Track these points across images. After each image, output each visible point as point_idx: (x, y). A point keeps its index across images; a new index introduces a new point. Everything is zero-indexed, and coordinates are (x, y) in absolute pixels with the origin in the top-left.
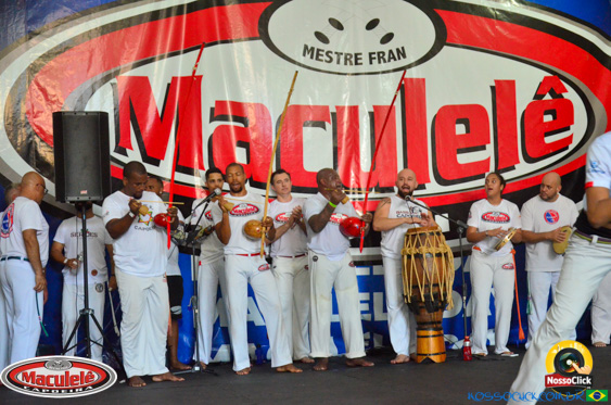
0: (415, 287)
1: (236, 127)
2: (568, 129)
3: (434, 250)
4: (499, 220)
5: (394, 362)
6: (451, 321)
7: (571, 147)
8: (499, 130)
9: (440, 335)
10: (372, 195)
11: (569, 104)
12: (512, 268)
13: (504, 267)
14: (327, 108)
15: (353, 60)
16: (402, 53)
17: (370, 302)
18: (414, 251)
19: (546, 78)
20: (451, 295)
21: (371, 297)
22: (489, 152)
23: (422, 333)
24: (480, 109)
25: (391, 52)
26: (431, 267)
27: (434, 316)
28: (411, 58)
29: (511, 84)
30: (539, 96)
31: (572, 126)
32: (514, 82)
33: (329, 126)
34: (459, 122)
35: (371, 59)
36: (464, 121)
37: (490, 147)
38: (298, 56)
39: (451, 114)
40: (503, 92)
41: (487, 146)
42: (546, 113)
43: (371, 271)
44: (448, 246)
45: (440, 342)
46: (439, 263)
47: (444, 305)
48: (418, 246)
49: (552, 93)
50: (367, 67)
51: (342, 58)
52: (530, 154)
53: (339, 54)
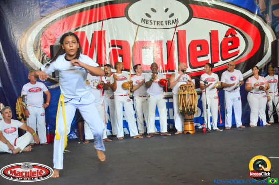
0: (183, 106)
1: (118, 49)
2: (238, 48)
3: (190, 93)
5: (176, 133)
6: (197, 118)
7: (239, 54)
8: (212, 49)
9: (192, 124)
11: (238, 39)
12: (217, 98)
13: (214, 98)
14: (150, 42)
15: (160, 23)
16: (177, 21)
17: (168, 112)
18: (182, 93)
19: (229, 29)
20: (197, 109)
21: (169, 110)
22: (208, 57)
23: (186, 123)
24: (205, 41)
25: (173, 20)
26: (189, 99)
27: (190, 117)
28: (181, 22)
29: (217, 32)
30: (226, 36)
31: (239, 47)
32: (217, 31)
33: (151, 48)
34: (198, 46)
35: (166, 23)
36: (200, 46)
37: (209, 55)
39: (195, 43)
40: (214, 34)
41: (208, 54)
42: (229, 42)
43: (168, 101)
44: (195, 91)
45: (193, 126)
46: (192, 97)
47: (194, 112)
48: (184, 91)
49: (231, 35)
50: (164, 26)
51: (156, 23)
52: (223, 57)
53: (155, 21)
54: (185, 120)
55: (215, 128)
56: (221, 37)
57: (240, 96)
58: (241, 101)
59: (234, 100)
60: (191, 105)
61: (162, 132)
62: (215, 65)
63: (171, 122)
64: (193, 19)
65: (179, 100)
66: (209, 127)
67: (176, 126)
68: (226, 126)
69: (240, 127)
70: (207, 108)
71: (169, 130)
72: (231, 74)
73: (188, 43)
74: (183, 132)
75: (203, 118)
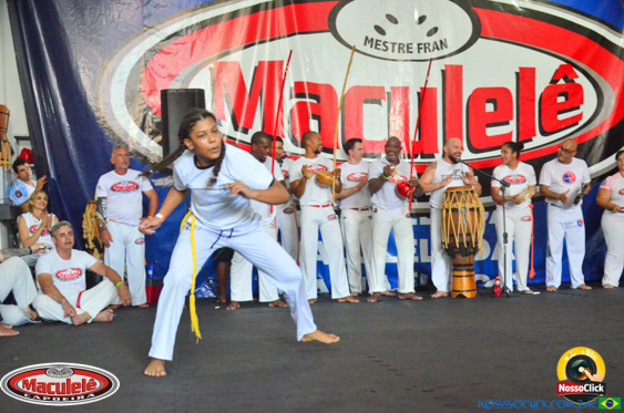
0: (452, 236)
1: (311, 103)
2: (578, 108)
3: (468, 206)
4: (517, 182)
5: (433, 296)
6: (480, 263)
7: (581, 123)
8: (521, 109)
9: (471, 276)
10: (419, 159)
11: (579, 88)
12: (529, 220)
13: (523, 219)
14: (383, 88)
15: (405, 49)
16: (443, 44)
17: (417, 247)
18: (451, 206)
19: (561, 66)
20: (481, 242)
21: (418, 242)
22: (511, 128)
23: (457, 273)
24: (506, 91)
25: (435, 43)
26: (464, 220)
27: (466, 260)
28: (452, 48)
29: (532, 71)
30: (554, 81)
31: (581, 106)
32: (534, 69)
33: (384, 103)
34: (488, 101)
35: (419, 49)
36: (493, 101)
37: (513, 123)
38: (360, 45)
39: (482, 95)
40: (525, 77)
41: (511, 122)
42: (560, 95)
43: (418, 222)
44: (480, 202)
45: (472, 280)
46: (473, 216)
47: (476, 250)
48: (455, 201)
49: (565, 78)
50: (415, 55)
51: (396, 47)
52: (545, 129)
53: (394, 44)
54: (455, 267)
55: (523, 287)
56: (541, 84)
57: (581, 217)
58: (583, 228)
59: (567, 225)
60: (469, 234)
61: (402, 291)
62: (527, 146)
63: (423, 269)
64: (480, 40)
65: (443, 221)
66: (510, 286)
67: (434, 279)
68: (549, 284)
69: (579, 288)
70: (506, 242)
71: (418, 288)
72: (565, 168)
73: (466, 93)
74: (449, 294)
75: (496, 263)
